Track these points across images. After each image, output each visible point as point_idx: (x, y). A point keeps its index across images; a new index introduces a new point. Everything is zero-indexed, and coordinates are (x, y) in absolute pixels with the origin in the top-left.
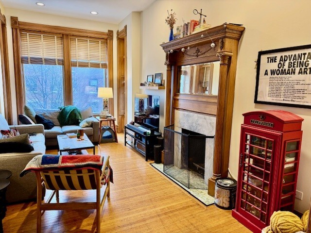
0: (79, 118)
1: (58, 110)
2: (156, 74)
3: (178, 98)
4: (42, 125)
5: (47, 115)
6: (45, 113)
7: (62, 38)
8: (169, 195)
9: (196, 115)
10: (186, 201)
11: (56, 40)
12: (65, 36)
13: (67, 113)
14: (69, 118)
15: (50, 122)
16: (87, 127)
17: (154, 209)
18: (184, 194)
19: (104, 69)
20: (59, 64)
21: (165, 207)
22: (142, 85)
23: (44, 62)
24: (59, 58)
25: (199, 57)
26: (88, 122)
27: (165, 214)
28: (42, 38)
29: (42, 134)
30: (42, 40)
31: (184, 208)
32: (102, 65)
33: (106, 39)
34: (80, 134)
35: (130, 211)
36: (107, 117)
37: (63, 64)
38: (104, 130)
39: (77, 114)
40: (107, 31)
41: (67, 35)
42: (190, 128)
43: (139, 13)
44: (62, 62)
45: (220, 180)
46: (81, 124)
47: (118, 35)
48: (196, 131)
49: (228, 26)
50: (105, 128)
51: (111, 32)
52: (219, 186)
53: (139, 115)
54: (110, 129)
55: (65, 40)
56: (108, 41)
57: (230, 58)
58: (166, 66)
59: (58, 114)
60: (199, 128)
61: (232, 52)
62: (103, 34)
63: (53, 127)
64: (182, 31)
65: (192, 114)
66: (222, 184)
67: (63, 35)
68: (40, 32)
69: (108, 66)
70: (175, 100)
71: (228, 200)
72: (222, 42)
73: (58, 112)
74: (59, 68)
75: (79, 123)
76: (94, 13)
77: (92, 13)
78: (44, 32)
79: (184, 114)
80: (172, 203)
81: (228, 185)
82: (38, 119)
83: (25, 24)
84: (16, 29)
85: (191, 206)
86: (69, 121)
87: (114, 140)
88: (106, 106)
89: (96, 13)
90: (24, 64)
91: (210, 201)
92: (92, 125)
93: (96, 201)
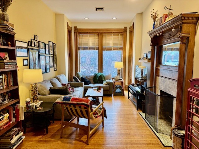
0: (104, 80)
1: (93, 75)
2: (148, 52)
3: (159, 68)
4: (83, 82)
5: (88, 77)
6: (87, 76)
7: (98, 35)
8: (141, 134)
9: (168, 80)
10: (151, 139)
11: (95, 36)
12: (100, 34)
13: (97, 76)
14: (98, 79)
15: (88, 81)
16: (106, 85)
17: (126, 140)
18: (152, 135)
19: (121, 51)
20: (96, 50)
21: (134, 140)
22: (140, 59)
23: (89, 49)
24: (96, 46)
25: (171, 39)
26: (107, 82)
27: (132, 144)
28: (89, 36)
29: (82, 87)
30: (89, 37)
31: (147, 144)
32: (120, 48)
33: (123, 33)
34: (99, 88)
35: (111, 137)
36: (119, 80)
37: (98, 50)
38: (117, 88)
39: (103, 77)
40: (123, 28)
41: (101, 33)
42: (165, 90)
43: (141, 14)
44: (98, 49)
45: (177, 130)
46: (103, 83)
47: (130, 29)
48: (168, 93)
49: (183, 15)
50: (118, 86)
51: (126, 28)
52: (175, 134)
53: (141, 80)
54: (120, 88)
55: (100, 36)
56: (124, 33)
57: (188, 38)
58: (151, 46)
59: (93, 77)
60: (170, 90)
61: (189, 34)
62: (121, 29)
63: (89, 84)
64: (159, 22)
65: (166, 79)
66: (177, 133)
67: (99, 33)
68: (87, 33)
69: (123, 49)
70: (157, 70)
71: (181, 145)
72: (181, 27)
73: (93, 76)
74: (96, 52)
75: (103, 82)
76: (114, 18)
77: (113, 18)
78: (90, 33)
79: (162, 80)
80: (140, 138)
81: (182, 135)
82: (82, 79)
83: (80, 29)
84: (76, 33)
85: (153, 144)
86: (98, 81)
87: (122, 94)
88: (119, 74)
89: (115, 18)
90: (80, 51)
91: (169, 144)
92: (109, 84)
93: (87, 126)
